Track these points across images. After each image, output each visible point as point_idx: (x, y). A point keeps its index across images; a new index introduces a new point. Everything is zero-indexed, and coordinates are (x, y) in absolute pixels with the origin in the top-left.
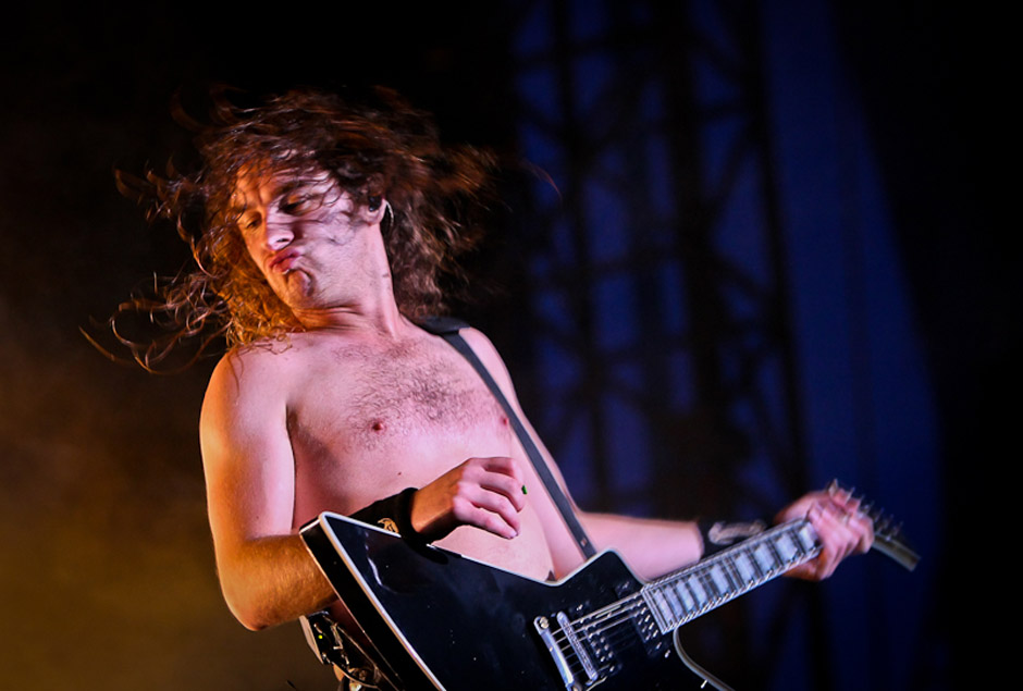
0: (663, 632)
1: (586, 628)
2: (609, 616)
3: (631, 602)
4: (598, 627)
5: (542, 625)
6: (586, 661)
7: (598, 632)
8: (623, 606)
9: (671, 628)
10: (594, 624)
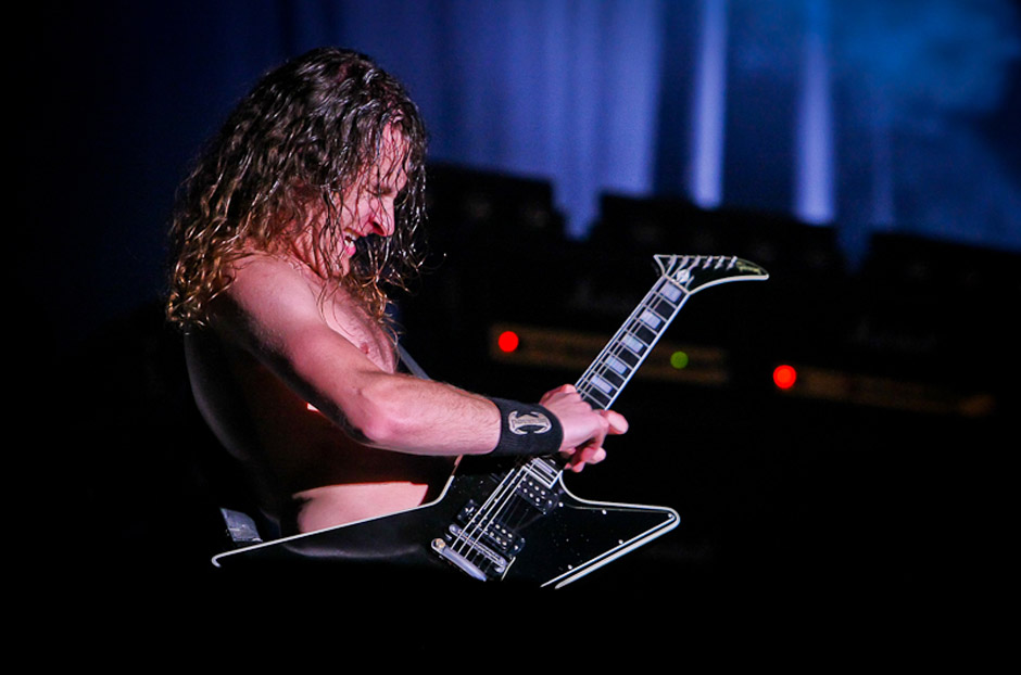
0: (550, 487)
1: (480, 524)
2: (497, 501)
3: (511, 478)
4: (489, 517)
5: (439, 546)
6: (490, 554)
7: (491, 522)
8: (505, 486)
9: (555, 479)
10: (485, 518)
